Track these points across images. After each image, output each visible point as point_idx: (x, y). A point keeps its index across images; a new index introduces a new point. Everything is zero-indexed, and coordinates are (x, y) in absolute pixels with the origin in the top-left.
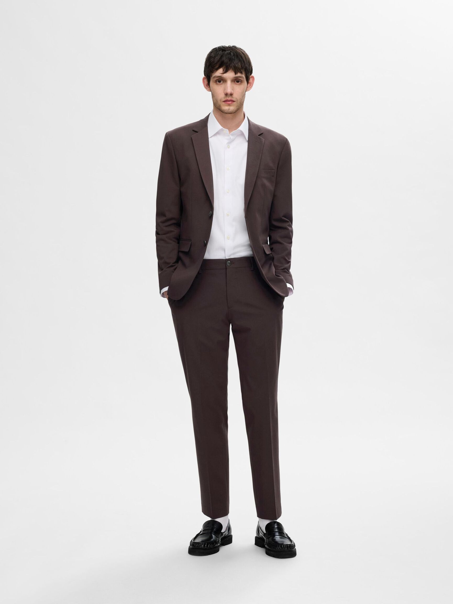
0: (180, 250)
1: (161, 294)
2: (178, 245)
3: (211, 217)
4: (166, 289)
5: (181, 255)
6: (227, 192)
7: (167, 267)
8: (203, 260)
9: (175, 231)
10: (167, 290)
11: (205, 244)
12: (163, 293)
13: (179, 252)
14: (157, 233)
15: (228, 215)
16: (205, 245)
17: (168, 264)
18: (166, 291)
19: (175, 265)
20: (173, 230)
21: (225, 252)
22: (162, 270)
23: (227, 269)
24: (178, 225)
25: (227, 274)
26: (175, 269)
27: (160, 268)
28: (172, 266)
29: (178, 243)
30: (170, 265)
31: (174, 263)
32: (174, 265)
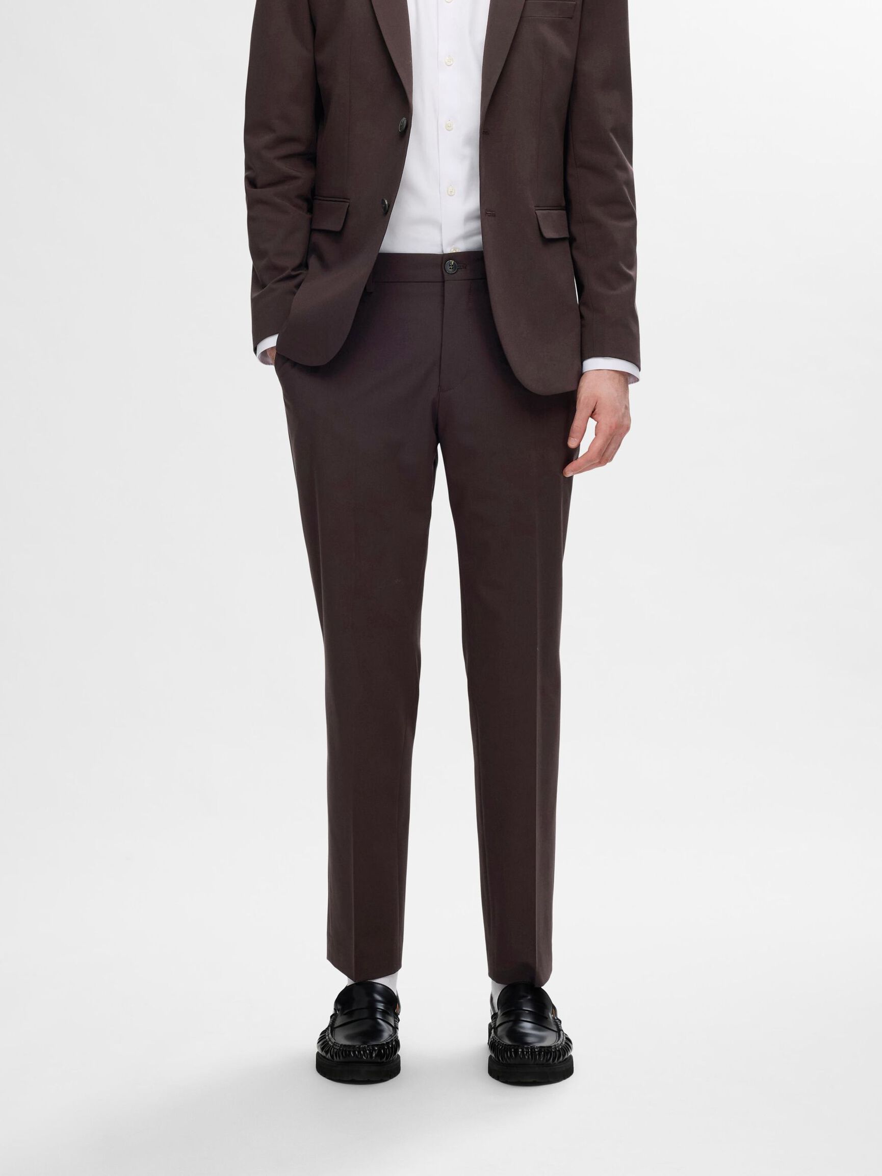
0: (314, 227)
1: (258, 356)
2: (308, 216)
3: (404, 134)
4: (271, 342)
5: (318, 238)
6: (446, 63)
7: (279, 278)
8: (377, 254)
9: (303, 175)
10: (276, 345)
11: (385, 208)
12: (264, 353)
13: (312, 231)
14: (251, 183)
15: (449, 128)
16: (387, 211)
17: (283, 269)
18: (272, 348)
19: (298, 275)
20: (294, 173)
21: (441, 229)
22: (263, 286)
23: (446, 285)
24: (310, 158)
25: (446, 294)
26: (298, 286)
27: (258, 281)
28: (290, 277)
29: (310, 210)
30: (284, 275)
31: (294, 270)
32: (294, 273)
